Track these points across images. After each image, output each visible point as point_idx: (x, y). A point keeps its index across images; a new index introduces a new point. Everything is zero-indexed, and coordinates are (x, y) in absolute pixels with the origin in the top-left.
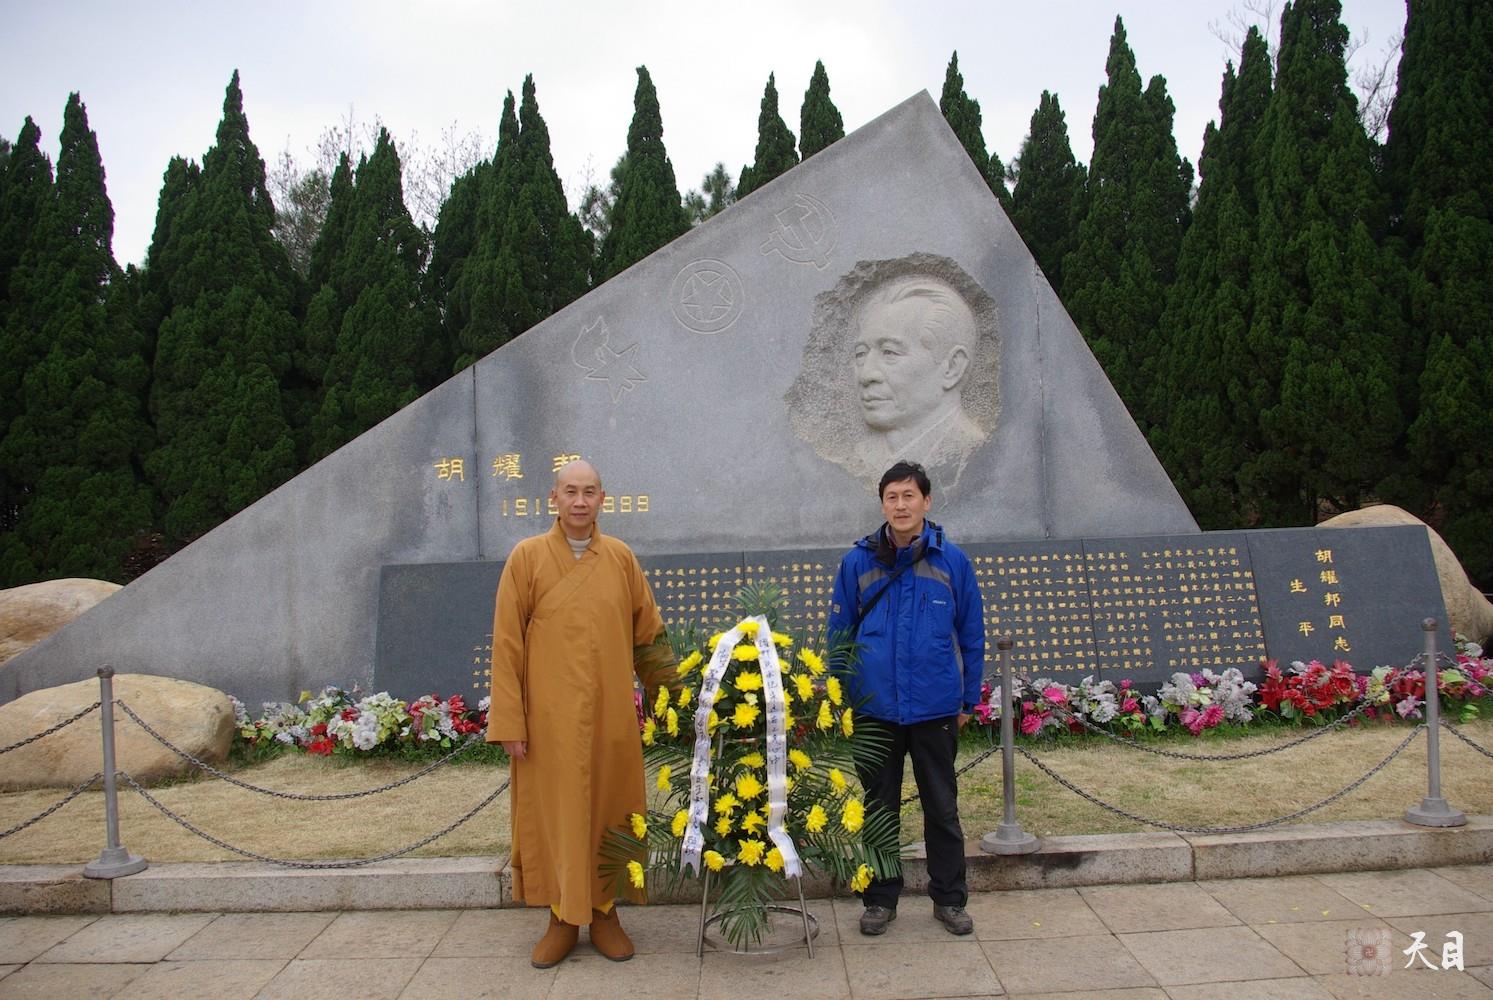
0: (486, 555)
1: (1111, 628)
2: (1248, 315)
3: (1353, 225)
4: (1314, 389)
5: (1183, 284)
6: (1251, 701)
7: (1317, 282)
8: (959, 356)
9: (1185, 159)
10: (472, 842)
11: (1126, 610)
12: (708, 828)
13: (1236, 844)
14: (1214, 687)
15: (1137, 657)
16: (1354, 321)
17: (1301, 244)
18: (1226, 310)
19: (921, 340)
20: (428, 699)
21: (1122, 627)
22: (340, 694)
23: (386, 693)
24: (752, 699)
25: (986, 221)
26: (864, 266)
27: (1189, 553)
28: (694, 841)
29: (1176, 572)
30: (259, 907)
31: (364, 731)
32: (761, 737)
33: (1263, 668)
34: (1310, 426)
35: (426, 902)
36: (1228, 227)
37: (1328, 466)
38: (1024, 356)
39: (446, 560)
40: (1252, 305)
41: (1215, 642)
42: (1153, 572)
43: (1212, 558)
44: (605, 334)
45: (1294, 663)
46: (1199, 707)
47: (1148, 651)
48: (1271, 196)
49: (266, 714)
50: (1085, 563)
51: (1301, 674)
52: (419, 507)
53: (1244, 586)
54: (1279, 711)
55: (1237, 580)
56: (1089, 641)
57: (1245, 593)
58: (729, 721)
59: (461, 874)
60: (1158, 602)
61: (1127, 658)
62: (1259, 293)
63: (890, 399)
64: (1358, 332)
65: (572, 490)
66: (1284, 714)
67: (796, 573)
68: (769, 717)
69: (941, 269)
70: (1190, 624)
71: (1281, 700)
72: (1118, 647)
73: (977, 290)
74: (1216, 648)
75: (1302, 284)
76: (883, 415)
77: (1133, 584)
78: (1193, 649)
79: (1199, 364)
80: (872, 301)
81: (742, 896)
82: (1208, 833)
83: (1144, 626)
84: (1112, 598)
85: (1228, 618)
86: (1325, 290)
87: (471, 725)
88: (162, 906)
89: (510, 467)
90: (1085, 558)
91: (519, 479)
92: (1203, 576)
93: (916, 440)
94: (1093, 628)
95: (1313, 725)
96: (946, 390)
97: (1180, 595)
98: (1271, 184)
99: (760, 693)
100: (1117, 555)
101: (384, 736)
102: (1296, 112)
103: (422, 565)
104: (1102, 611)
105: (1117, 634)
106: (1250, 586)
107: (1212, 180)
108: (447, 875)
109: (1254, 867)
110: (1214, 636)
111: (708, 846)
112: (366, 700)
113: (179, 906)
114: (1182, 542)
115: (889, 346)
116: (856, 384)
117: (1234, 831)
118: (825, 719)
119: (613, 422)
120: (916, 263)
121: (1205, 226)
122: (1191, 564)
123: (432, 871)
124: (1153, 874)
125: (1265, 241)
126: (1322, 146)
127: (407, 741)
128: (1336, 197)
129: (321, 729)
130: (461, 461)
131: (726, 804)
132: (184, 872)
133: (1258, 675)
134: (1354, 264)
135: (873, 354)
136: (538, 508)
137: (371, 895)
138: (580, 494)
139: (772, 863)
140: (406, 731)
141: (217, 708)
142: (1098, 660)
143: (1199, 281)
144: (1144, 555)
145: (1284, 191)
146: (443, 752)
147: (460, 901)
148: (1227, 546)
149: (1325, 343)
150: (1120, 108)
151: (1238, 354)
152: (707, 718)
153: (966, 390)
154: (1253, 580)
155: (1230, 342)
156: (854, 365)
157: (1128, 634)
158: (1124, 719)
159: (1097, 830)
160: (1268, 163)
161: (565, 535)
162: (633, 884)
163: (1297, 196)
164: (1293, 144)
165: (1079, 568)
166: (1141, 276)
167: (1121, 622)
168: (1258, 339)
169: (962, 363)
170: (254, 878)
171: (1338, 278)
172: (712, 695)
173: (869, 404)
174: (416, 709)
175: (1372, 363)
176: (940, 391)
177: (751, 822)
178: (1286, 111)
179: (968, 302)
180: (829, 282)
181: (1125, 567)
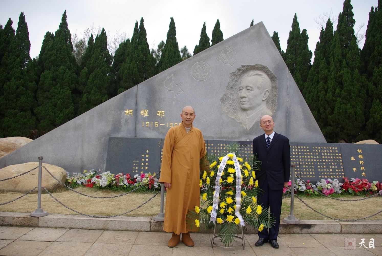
0: (137, 136)
1: (304, 167)
2: (326, 91)
3: (354, 70)
4: (343, 111)
5: (309, 82)
6: (341, 188)
7: (345, 84)
8: (267, 92)
9: (311, 51)
10: (140, 213)
11: (308, 162)
12: (218, 211)
13: (353, 225)
14: (331, 183)
15: (311, 174)
16: (354, 94)
17: (341, 74)
18: (321, 90)
19: (257, 87)
20: (121, 174)
21: (307, 166)
22: (95, 171)
23: (109, 172)
24: (232, 175)
25: (276, 57)
26: (243, 66)
27: (325, 148)
28: (214, 215)
29: (321, 153)
30: (81, 228)
31: (103, 181)
32: (234, 186)
33: (344, 180)
34: (341, 120)
35: (129, 229)
36: (322, 68)
37: (345, 131)
38: (284, 93)
39: (126, 137)
40: (328, 88)
41: (331, 172)
42: (316, 152)
43: (331, 150)
44: (173, 79)
45: (352, 179)
46: (327, 188)
47: (314, 173)
48: (334, 61)
49: (74, 176)
50: (298, 149)
51: (354, 181)
52: (120, 122)
53: (339, 158)
54: (348, 191)
55: (337, 156)
56: (298, 169)
57: (339, 159)
58: (226, 182)
59: (139, 221)
60: (317, 160)
61: (308, 175)
62: (329, 86)
63: (248, 102)
64: (355, 97)
65: (187, 114)
66: (349, 192)
67: (221, 147)
68: (237, 181)
69: (263, 69)
70: (325, 167)
71: (349, 188)
72: (306, 171)
73: (272, 75)
74: (331, 173)
75: (341, 84)
76: (246, 106)
77: (310, 155)
78: (325, 173)
79: (312, 103)
80: (244, 76)
81: (227, 231)
82: (344, 221)
83: (313, 166)
84: (305, 158)
85: (335, 166)
86: (347, 86)
87: (132, 182)
88: (53, 226)
89: (145, 113)
90: (298, 147)
91: (147, 116)
92: (328, 154)
93: (254, 113)
94: (299, 166)
95: (357, 195)
96: (263, 101)
97: (323, 159)
98: (334, 58)
99: (235, 174)
100: (306, 147)
101: (108, 183)
102: (341, 40)
103: (120, 138)
104: (302, 162)
105: (306, 168)
106: (340, 158)
107: (318, 56)
108: (135, 221)
109: (357, 231)
110: (331, 170)
111: (218, 216)
112: (103, 173)
113: (58, 226)
114: (323, 145)
115: (249, 88)
116: (239, 98)
117: (351, 221)
118: (251, 183)
119: (174, 103)
120: (257, 67)
121: (315, 68)
122: (325, 151)
123: (131, 220)
124: (330, 231)
125: (332, 72)
126: (348, 49)
127: (114, 185)
128: (351, 62)
129: (89, 181)
130: (132, 111)
131: (223, 205)
132: (59, 216)
133: (343, 181)
134: (355, 80)
135: (244, 90)
136: (152, 125)
137: (113, 226)
138: (189, 115)
139: (236, 222)
140: (114, 182)
141: (62, 173)
142: (300, 175)
143: (313, 82)
144: (313, 148)
145: (337, 60)
146: (124, 189)
147: (139, 229)
148: (334, 147)
149: (346, 99)
150: (295, 36)
151: (323, 101)
152: (219, 180)
153: (268, 101)
154: (341, 156)
155: (321, 98)
156: (238, 92)
157: (309, 168)
158: (308, 191)
159: (312, 219)
160: (333, 53)
161: (184, 126)
162: (196, 226)
163: (341, 62)
164: (340, 48)
165: (296, 150)
166: (298, 80)
167: (307, 165)
168: (329, 97)
169: (268, 94)
170: (80, 219)
171: (350, 83)
172: (221, 174)
173: (242, 103)
174: (117, 177)
175: (358, 105)
176: (261, 101)
177: (230, 210)
178: (339, 40)
179: (270, 78)
180: (234, 70)
181: (308, 150)
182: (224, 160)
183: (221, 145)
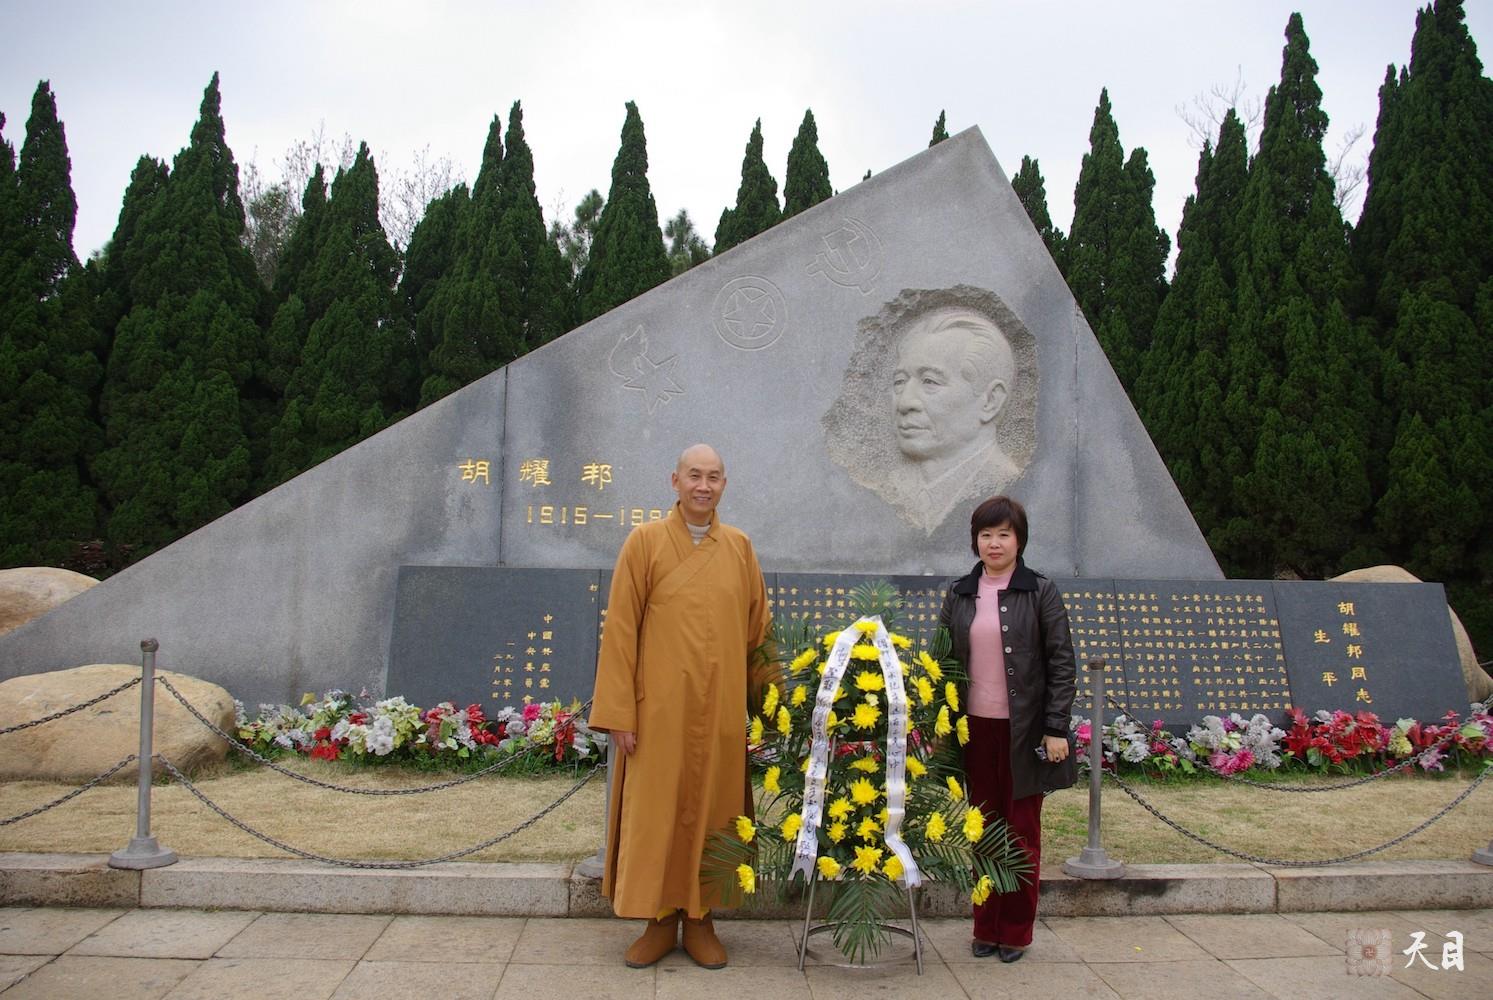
0: (507, 562)
1: (1141, 669)
2: (1224, 384)
3: (1329, 303)
4: (1288, 459)
5: (1159, 351)
6: (1278, 747)
7: (1293, 355)
8: (999, 389)
9: (1163, 230)
10: (526, 850)
11: (1155, 652)
12: (822, 832)
13: (1319, 877)
14: (1244, 731)
15: (1167, 698)
16: (1328, 395)
17: (1278, 318)
18: (1204, 378)
19: (963, 372)
20: (448, 706)
21: (1151, 669)
22: (347, 698)
23: (402, 698)
24: (873, 700)
25: (1029, 259)
26: (908, 294)
27: (1217, 598)
28: (807, 845)
29: (1206, 616)
30: (305, 908)
31: (381, 732)
32: (881, 739)
33: (1289, 716)
34: (1282, 495)
35: (488, 908)
36: (1209, 298)
37: (1297, 535)
38: (1061, 395)
39: (466, 564)
40: (1230, 373)
41: (1242, 688)
42: (1184, 616)
43: (1239, 605)
44: (644, 344)
45: (1319, 712)
46: (1229, 750)
47: (1177, 694)
48: (1250, 270)
49: (262, 716)
50: (1117, 603)
51: (1326, 722)
52: (440, 509)
53: (1270, 634)
54: (1306, 758)
55: (1263, 628)
56: (1119, 680)
57: (1271, 640)
58: (849, 723)
59: (526, 880)
60: (1187, 645)
61: (1157, 699)
62: (1236, 363)
63: (928, 428)
64: (1332, 406)
65: (696, 474)
66: (1310, 762)
67: (829, 597)
68: (891, 718)
69: (983, 303)
70: (1218, 669)
71: (1308, 747)
72: (1148, 687)
73: (1018, 327)
74: (1242, 693)
75: (1278, 356)
76: (919, 444)
77: (1163, 626)
78: (1221, 694)
79: (1173, 429)
80: (912, 331)
81: (856, 907)
82: (1286, 865)
83: (1174, 668)
84: (1142, 639)
85: (1255, 664)
86: (1301, 363)
87: (490, 736)
88: (196, 902)
89: (537, 472)
90: (1116, 597)
91: (546, 485)
92: (1231, 621)
93: (951, 471)
94: (1123, 667)
95: (1340, 774)
96: (984, 423)
97: (1209, 640)
98: (1251, 259)
99: (881, 694)
100: (1147, 596)
101: (398, 743)
102: (1278, 192)
103: (442, 568)
104: (1133, 651)
105: (1147, 675)
106: (1276, 634)
107: (1190, 252)
108: (512, 880)
109: (1334, 902)
110: (1241, 681)
111: (822, 851)
112: (379, 704)
113: (216, 903)
114: (1209, 587)
115: (929, 375)
116: (893, 412)
117: (1312, 865)
118: (943, 726)
119: (647, 433)
120: (960, 296)
121: (1182, 295)
122: (1219, 610)
123: (495, 875)
124: (1237, 904)
125: (1243, 313)
126: (1301, 226)
127: (422, 749)
128: (1313, 275)
129: (324, 734)
130: (487, 464)
131: (840, 808)
132: (220, 866)
133: (1285, 721)
134: (1330, 340)
135: (913, 382)
136: (564, 516)
137: (429, 898)
138: (704, 479)
139: (890, 870)
140: (422, 738)
141: (219, 704)
142: (1128, 700)
143: (1175, 348)
144: (1174, 598)
145: (1263, 266)
146: (460, 762)
147: (524, 909)
148: (1254, 594)
149: (1299, 415)
150: (1103, 176)
151: (1213, 421)
152: (825, 716)
153: (1003, 425)
154: (1279, 628)
155: (1206, 409)
156: (891, 392)
157: (1159, 676)
158: (1157, 760)
159: (1168, 861)
160: (1248, 238)
161: (684, 521)
162: (743, 888)
163: (1276, 272)
164: (1274, 221)
165: (1111, 607)
166: (1118, 340)
167: (1151, 663)
168: (1234, 408)
169: (1001, 397)
170: (301, 876)
171: (1314, 353)
172: (830, 694)
173: (907, 432)
174: (434, 716)
175: (1343, 437)
176: (977, 424)
177: (866, 828)
178: (1268, 189)
179: (1008, 338)
180: (873, 308)
181: (1155, 608)
182: (842, 644)
183: (829, 592)
